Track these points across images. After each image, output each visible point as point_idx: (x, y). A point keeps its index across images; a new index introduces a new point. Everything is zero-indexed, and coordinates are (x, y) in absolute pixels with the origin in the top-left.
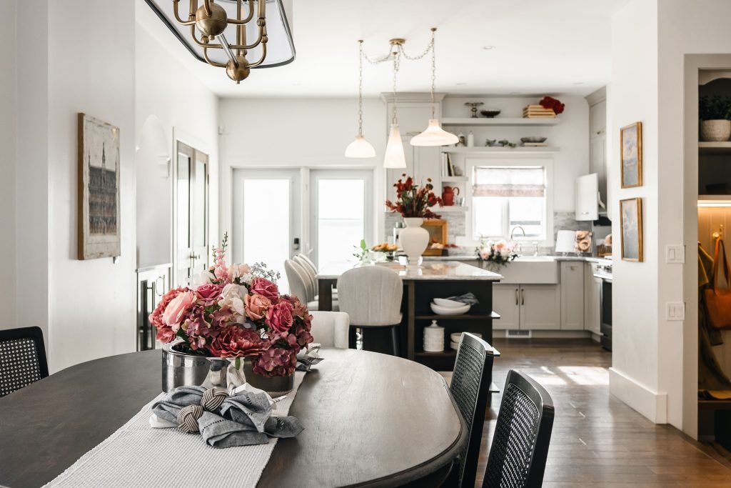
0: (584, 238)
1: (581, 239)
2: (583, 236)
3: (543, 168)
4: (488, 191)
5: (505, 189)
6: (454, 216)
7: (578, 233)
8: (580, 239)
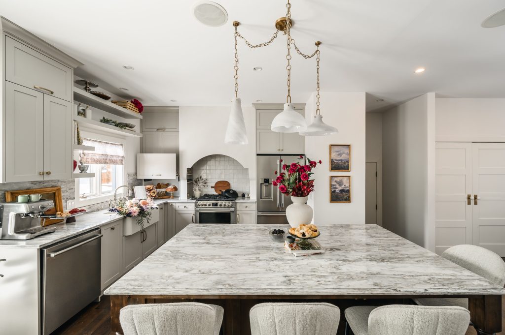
0: (152, 190)
1: (151, 190)
2: (151, 188)
3: (122, 145)
4: (91, 159)
5: (103, 157)
6: (65, 182)
7: (148, 186)
8: (149, 190)
